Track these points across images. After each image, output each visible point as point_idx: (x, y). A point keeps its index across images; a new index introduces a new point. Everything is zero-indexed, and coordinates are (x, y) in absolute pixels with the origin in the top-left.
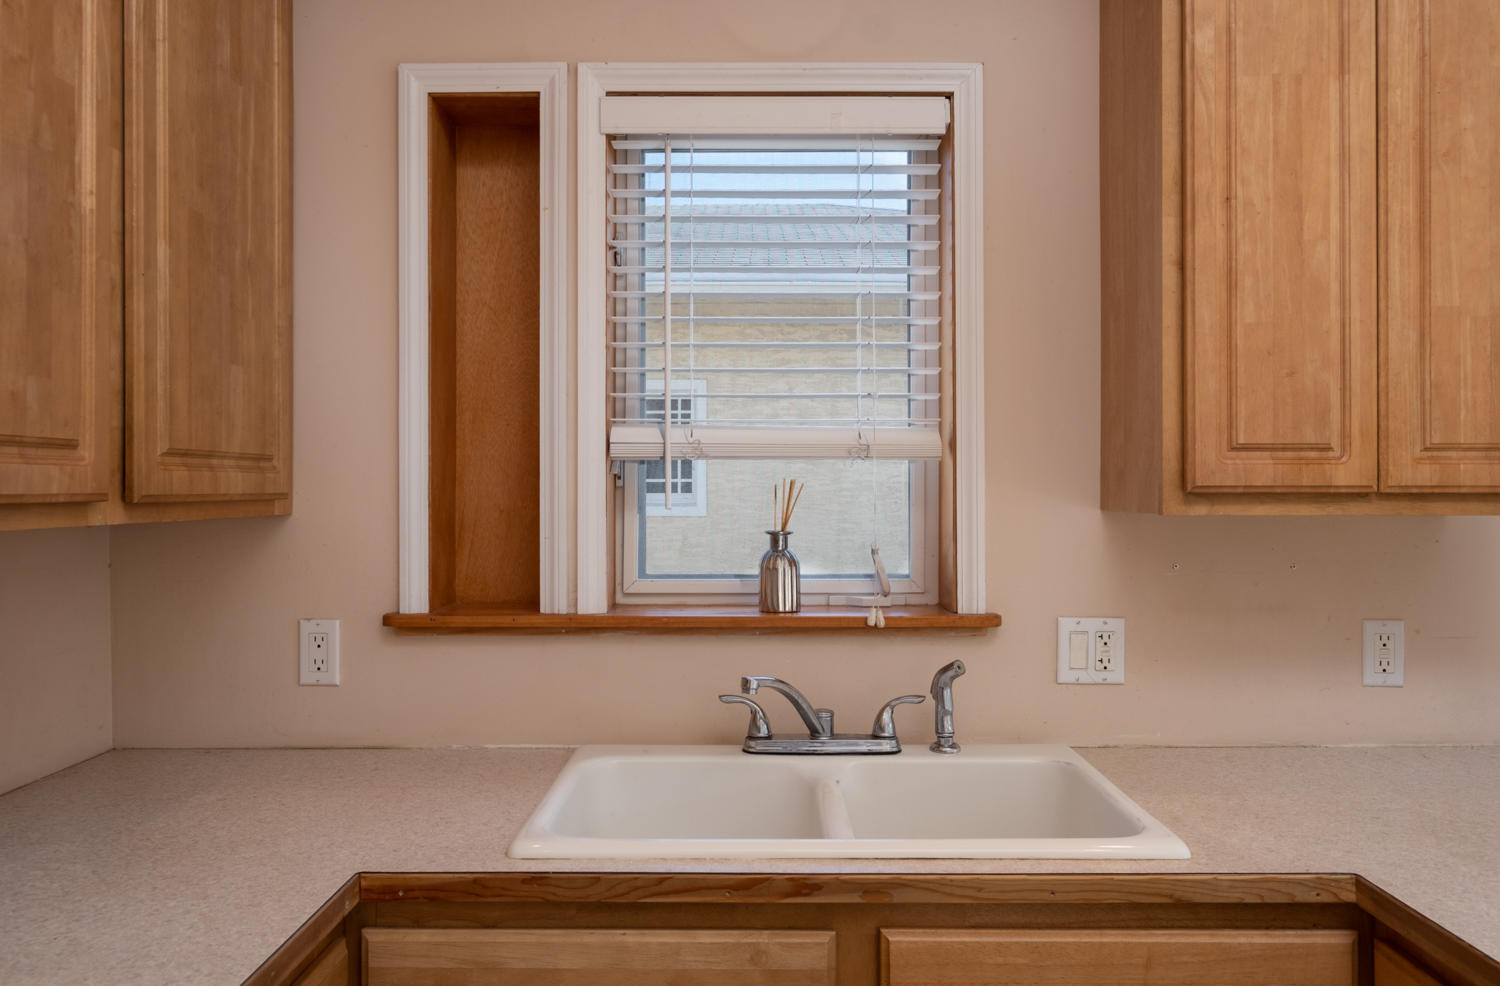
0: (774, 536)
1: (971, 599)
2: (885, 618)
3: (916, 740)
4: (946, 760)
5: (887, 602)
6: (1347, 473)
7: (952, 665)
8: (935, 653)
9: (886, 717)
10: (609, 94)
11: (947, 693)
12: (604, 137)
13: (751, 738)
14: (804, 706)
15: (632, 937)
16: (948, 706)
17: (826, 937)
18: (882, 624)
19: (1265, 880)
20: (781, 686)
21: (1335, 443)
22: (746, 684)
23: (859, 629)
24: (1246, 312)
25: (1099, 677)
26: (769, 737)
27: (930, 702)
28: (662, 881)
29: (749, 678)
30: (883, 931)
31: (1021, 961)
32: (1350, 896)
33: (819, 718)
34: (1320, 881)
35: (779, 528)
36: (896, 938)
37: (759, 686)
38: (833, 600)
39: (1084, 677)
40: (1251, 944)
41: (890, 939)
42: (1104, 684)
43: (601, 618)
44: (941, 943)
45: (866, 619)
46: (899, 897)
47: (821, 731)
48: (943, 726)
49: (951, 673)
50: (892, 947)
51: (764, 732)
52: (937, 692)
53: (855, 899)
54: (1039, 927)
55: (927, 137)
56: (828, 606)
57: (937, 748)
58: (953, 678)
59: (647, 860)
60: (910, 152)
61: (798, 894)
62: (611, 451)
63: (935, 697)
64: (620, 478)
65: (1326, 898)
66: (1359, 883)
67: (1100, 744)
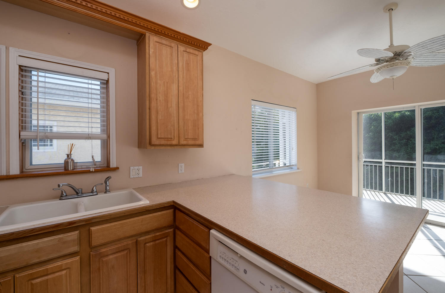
0: (68, 155)
1: (113, 164)
2: (94, 170)
3: (101, 192)
4: (108, 194)
5: (95, 166)
6: (175, 142)
7: (108, 177)
8: (105, 175)
9: (94, 188)
10: (19, 56)
11: (108, 182)
12: (18, 66)
13: (61, 196)
14: (75, 188)
15: (24, 244)
16: (108, 184)
17: (77, 232)
18: (94, 171)
19: (160, 204)
20: (69, 185)
21: (173, 138)
22: (59, 186)
23: (89, 172)
24: (160, 117)
25: (137, 176)
26: (66, 196)
27: (104, 184)
28: (33, 230)
29: (60, 184)
30: (90, 228)
31: (119, 226)
32: (172, 204)
33: (78, 190)
34: (168, 203)
35: (69, 153)
36: (93, 229)
37: (62, 186)
38: (83, 167)
39: (135, 177)
40: (158, 214)
41: (92, 229)
42: (139, 177)
43: (18, 175)
44: (103, 227)
45: (90, 170)
46: (93, 221)
47: (79, 192)
48: (107, 188)
49: (108, 179)
50: (92, 230)
51: (65, 194)
52: (106, 182)
53: (84, 223)
54: (122, 220)
55: (104, 80)
56: (82, 168)
57: (106, 192)
58: (109, 179)
59: (29, 226)
60: (100, 82)
61: (70, 225)
62: (21, 137)
63: (105, 183)
64: (24, 143)
65: (169, 205)
66: (174, 202)
67: (138, 187)
